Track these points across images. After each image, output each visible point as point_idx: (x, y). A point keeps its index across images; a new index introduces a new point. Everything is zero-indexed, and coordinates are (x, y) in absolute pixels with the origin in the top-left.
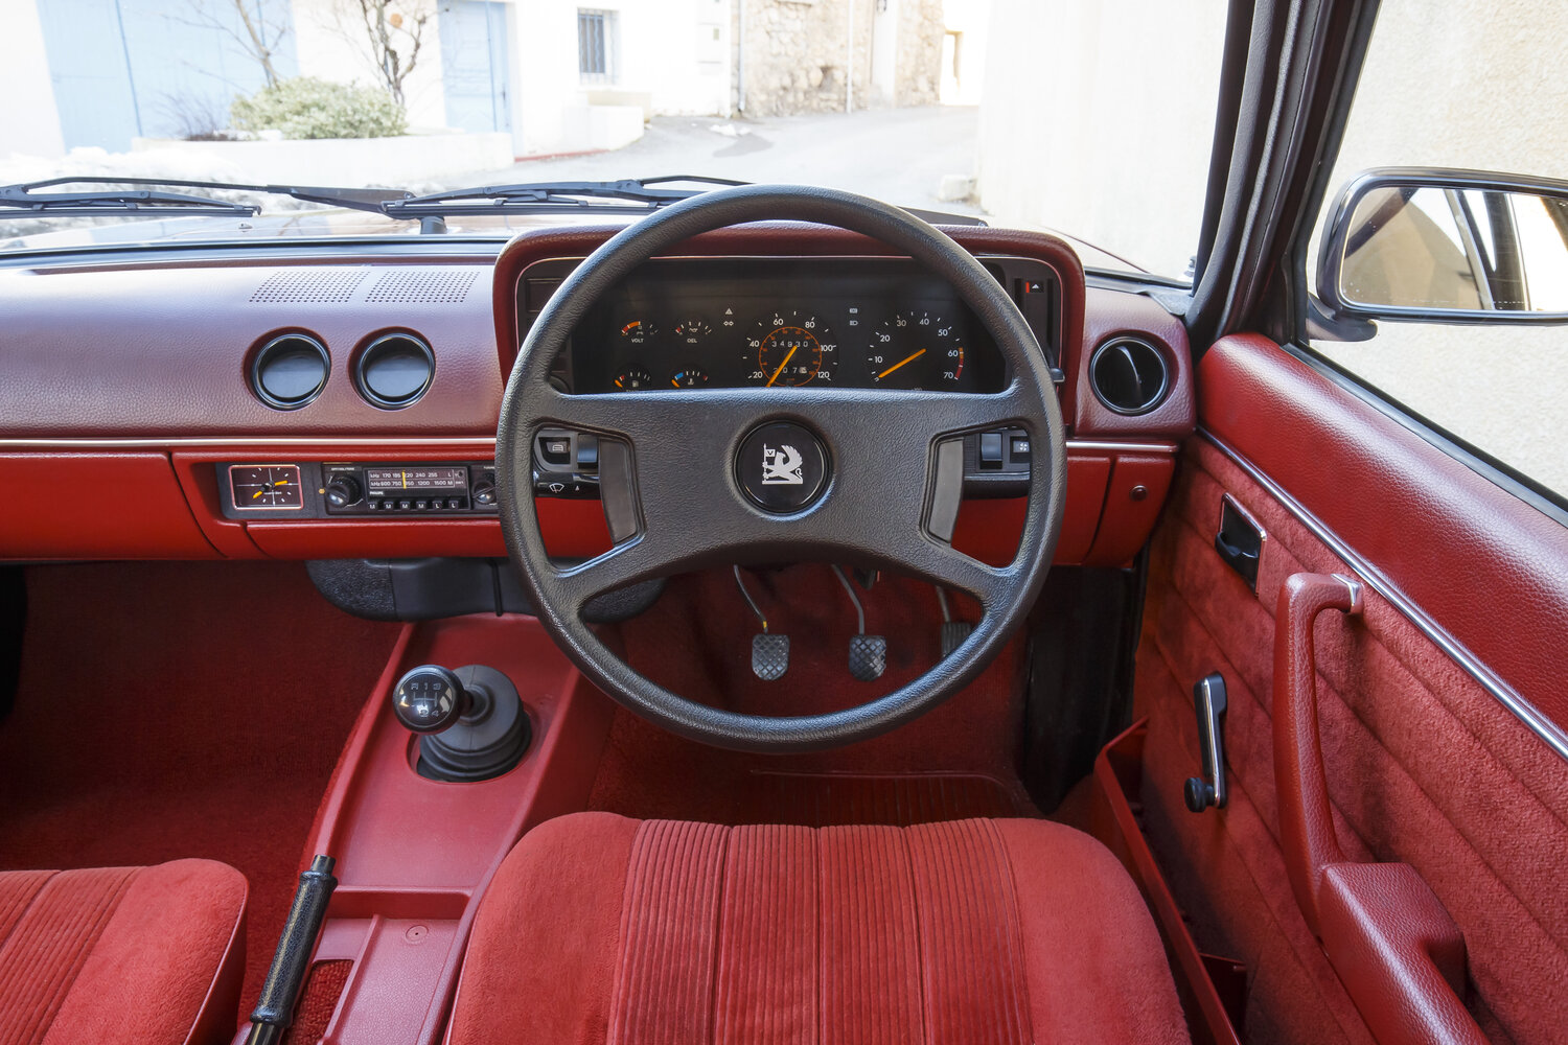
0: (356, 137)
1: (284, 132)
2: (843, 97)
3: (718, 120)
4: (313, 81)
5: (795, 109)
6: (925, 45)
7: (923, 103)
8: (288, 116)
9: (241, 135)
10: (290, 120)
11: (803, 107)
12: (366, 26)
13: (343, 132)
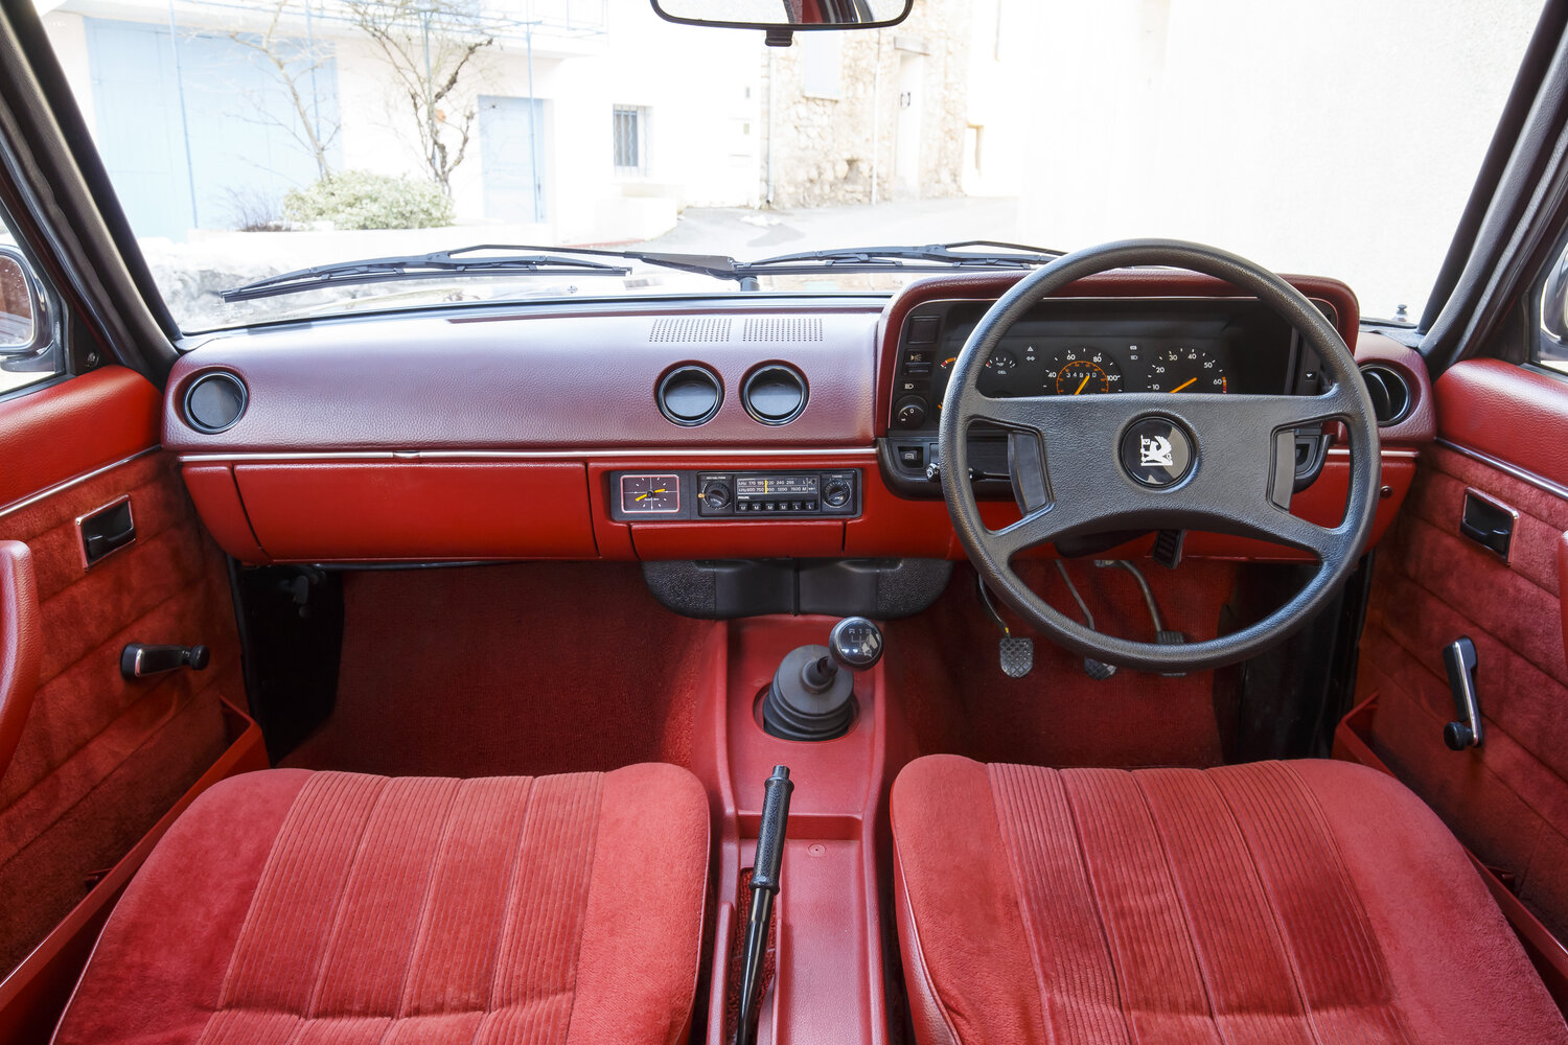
0: (406, 228)
1: (336, 222)
2: (868, 189)
3: (749, 211)
4: (365, 174)
5: (822, 199)
6: (947, 138)
7: (945, 194)
8: (341, 208)
9: (295, 226)
10: (343, 212)
11: (829, 199)
12: (416, 121)
13: (395, 223)
